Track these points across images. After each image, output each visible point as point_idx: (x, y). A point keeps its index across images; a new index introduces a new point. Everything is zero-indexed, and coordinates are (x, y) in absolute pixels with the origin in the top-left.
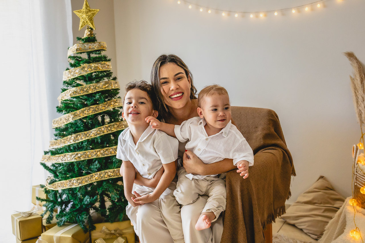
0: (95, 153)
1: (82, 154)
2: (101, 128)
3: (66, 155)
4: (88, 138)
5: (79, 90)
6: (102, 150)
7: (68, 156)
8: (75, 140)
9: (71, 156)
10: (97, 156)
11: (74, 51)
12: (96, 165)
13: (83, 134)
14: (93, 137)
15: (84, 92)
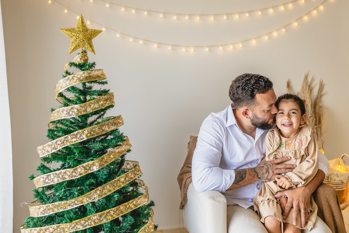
0: (128, 206)
1: (115, 210)
2: (128, 174)
3: (91, 217)
4: (118, 188)
5: (97, 129)
6: (135, 200)
7: (95, 218)
8: (101, 195)
9: (100, 216)
10: (131, 209)
11: (81, 78)
12: (131, 221)
13: (110, 185)
14: (123, 186)
15: (102, 132)
